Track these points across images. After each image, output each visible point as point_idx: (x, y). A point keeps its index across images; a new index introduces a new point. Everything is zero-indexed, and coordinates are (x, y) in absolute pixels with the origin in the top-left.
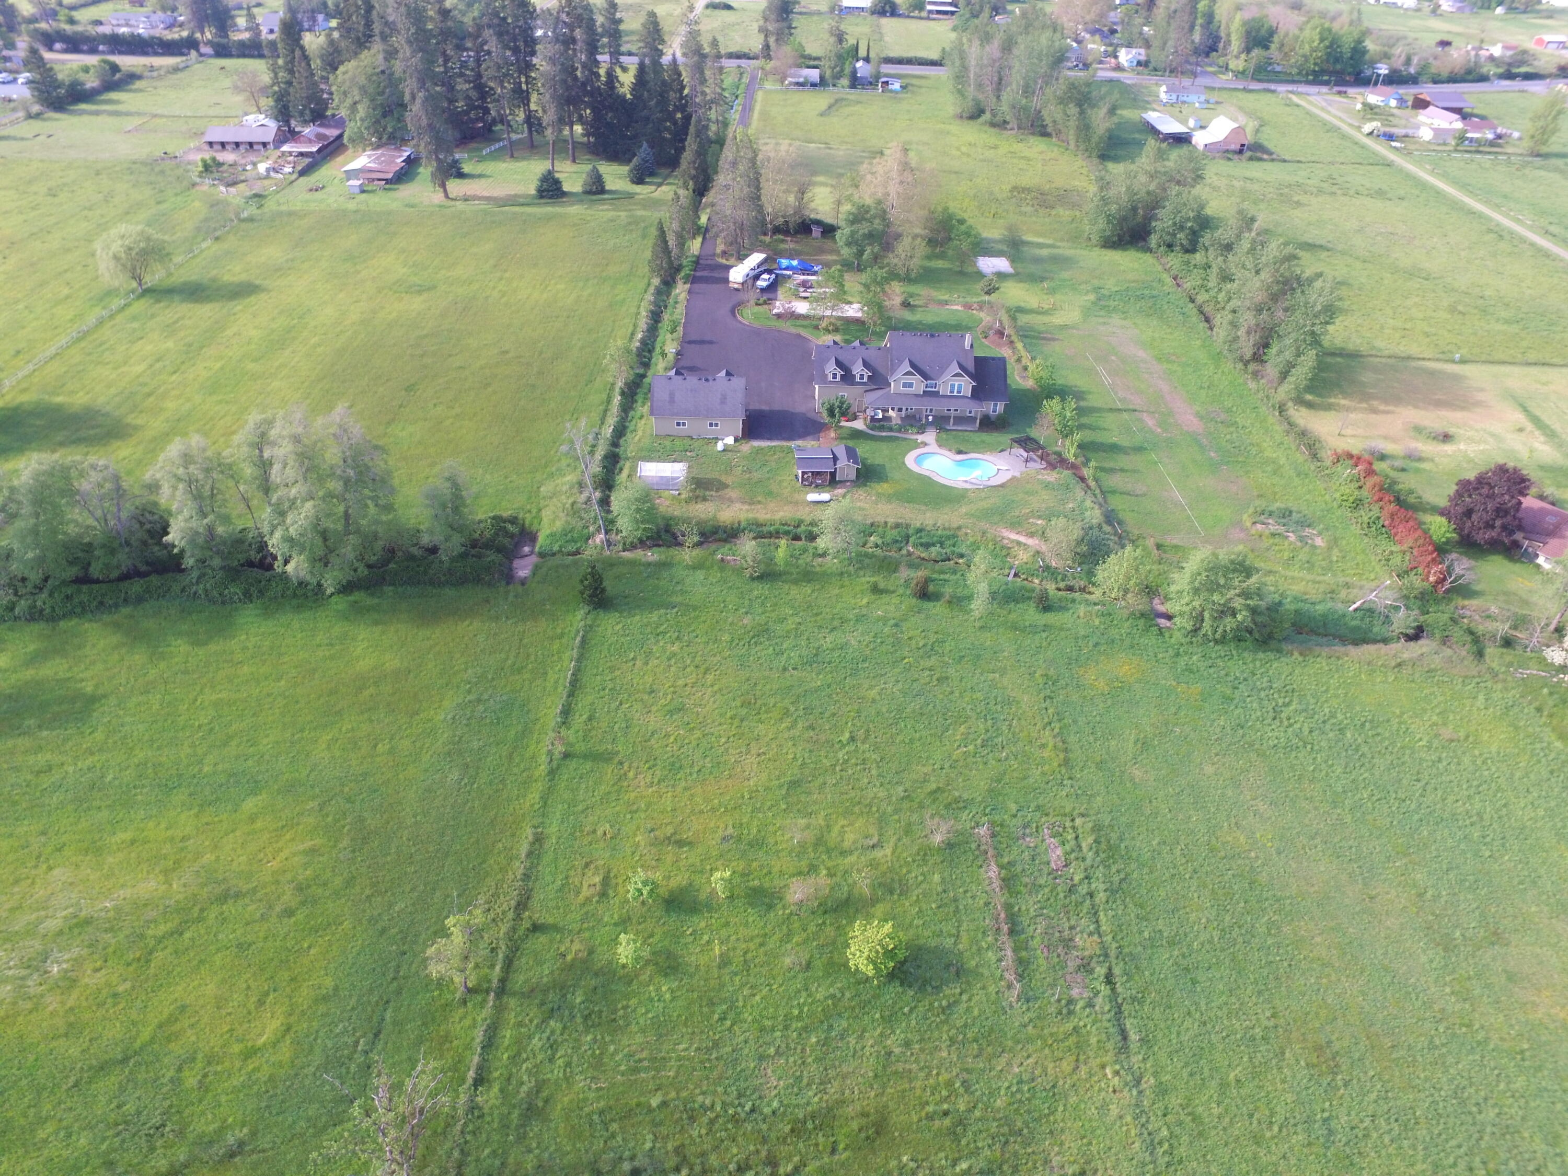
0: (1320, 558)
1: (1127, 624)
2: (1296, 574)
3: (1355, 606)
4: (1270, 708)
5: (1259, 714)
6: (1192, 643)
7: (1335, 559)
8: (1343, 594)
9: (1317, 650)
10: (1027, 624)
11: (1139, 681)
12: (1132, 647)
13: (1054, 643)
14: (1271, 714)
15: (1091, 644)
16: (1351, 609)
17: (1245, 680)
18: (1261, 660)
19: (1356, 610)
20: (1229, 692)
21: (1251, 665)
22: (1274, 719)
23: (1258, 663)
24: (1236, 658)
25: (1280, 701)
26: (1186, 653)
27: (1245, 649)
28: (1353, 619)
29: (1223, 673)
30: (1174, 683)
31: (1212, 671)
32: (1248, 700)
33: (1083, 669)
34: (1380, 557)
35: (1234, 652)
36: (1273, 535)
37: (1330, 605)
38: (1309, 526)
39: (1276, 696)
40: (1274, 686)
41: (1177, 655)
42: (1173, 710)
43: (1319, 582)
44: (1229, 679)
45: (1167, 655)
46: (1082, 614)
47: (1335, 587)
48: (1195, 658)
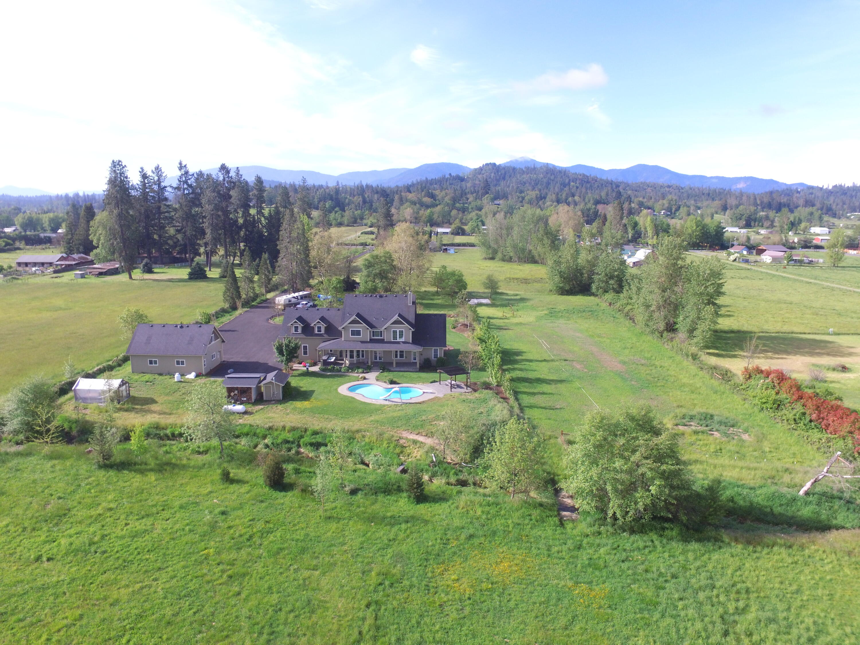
0: (751, 449)
1: (517, 514)
2: (727, 462)
3: (805, 489)
4: (716, 618)
5: (699, 625)
6: (600, 533)
7: (767, 449)
8: (786, 478)
9: (769, 538)
10: (389, 514)
11: (519, 581)
12: (519, 539)
13: (415, 535)
14: (719, 627)
15: (463, 537)
16: (802, 492)
17: (674, 576)
18: (694, 551)
19: (807, 493)
20: (650, 593)
21: (681, 558)
22: (726, 634)
23: (691, 556)
24: (659, 549)
25: (731, 607)
26: (591, 545)
27: (671, 539)
28: (807, 503)
29: (641, 568)
30: (570, 584)
31: (625, 566)
32: (680, 604)
33: (442, 568)
34: (817, 445)
35: (657, 543)
36: (696, 432)
37: (773, 488)
38: (733, 426)
39: (722, 598)
40: (718, 584)
41: (579, 547)
42: (563, 621)
43: (755, 469)
44: (649, 576)
45: (565, 548)
46: (462, 504)
47: (774, 473)
48: (602, 551)
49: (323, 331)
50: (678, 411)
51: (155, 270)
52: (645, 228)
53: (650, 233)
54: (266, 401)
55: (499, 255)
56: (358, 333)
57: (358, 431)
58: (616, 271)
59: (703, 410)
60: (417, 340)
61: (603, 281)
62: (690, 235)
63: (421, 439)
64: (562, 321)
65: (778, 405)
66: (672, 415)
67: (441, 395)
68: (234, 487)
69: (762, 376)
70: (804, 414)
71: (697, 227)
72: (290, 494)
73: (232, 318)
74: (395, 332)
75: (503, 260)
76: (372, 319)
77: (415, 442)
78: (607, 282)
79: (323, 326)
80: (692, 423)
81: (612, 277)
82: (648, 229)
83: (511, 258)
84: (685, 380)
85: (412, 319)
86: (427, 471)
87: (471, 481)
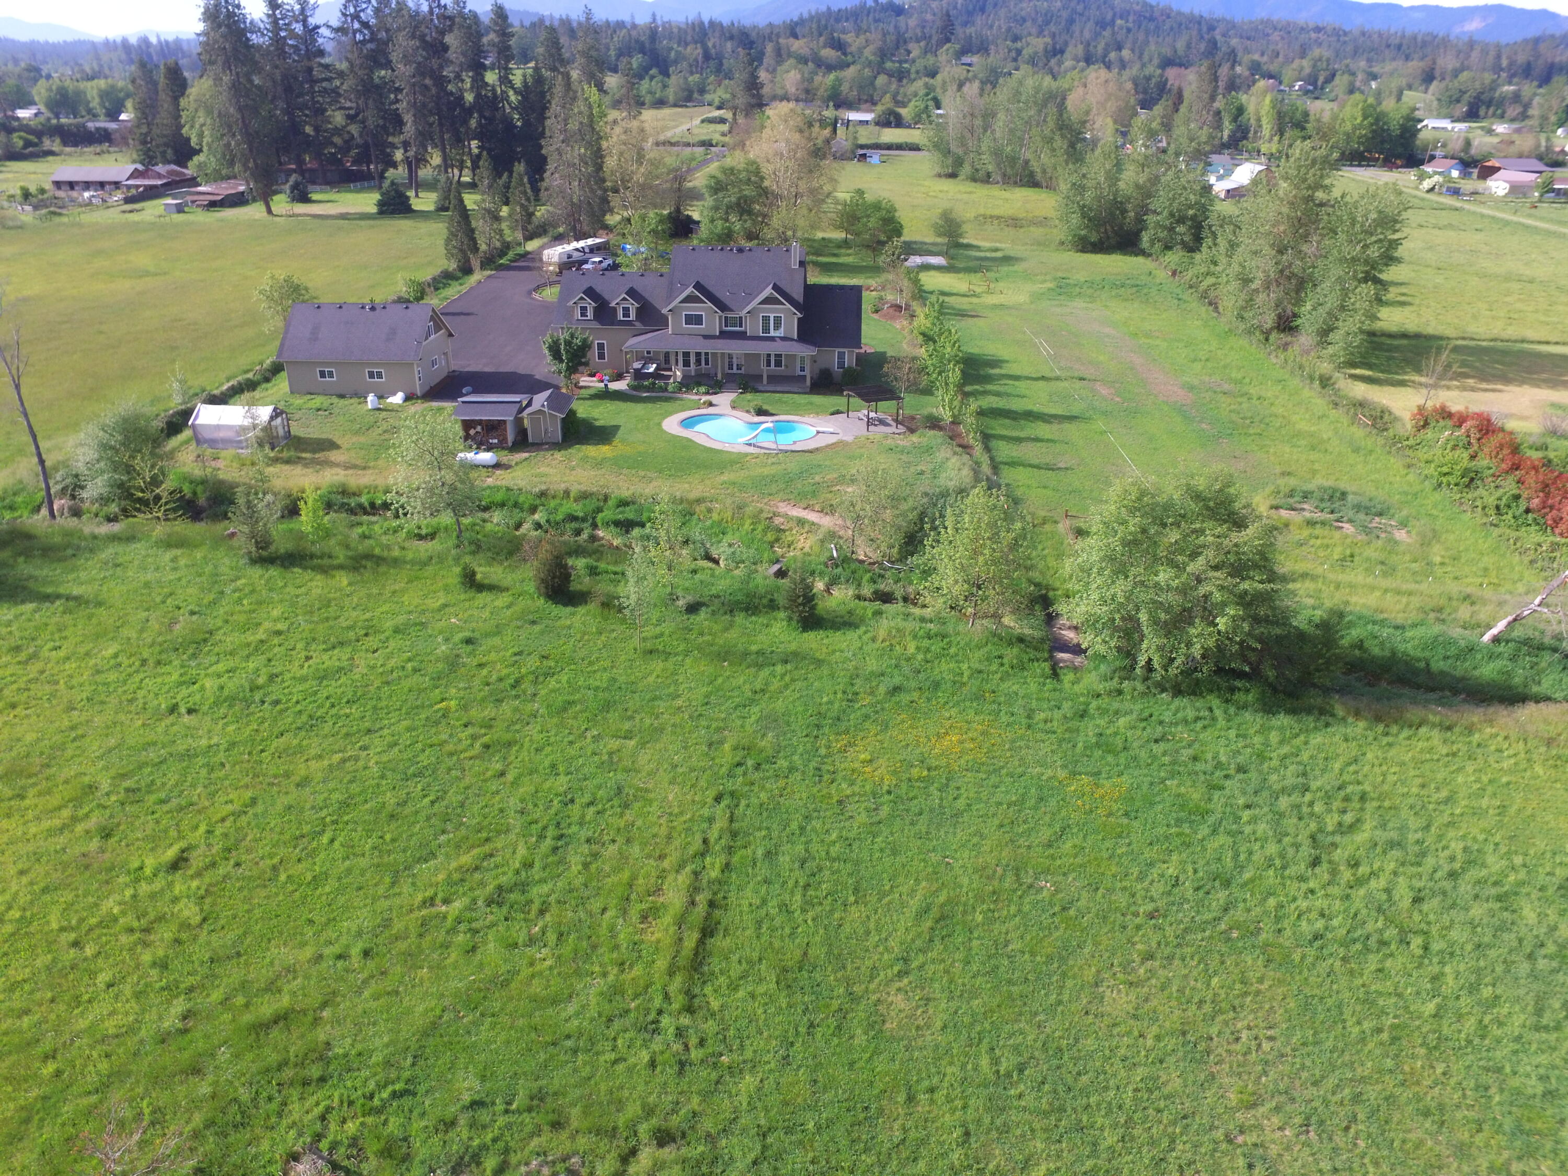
0: (1407, 557)
1: (979, 654)
2: (1360, 579)
3: (1495, 631)
4: (1303, 838)
5: (1272, 849)
6: (1120, 692)
7: (1438, 559)
8: (1464, 612)
9: (1414, 713)
10: (754, 648)
11: (975, 767)
12: (978, 697)
13: (799, 685)
14: (1306, 851)
15: (882, 689)
16: (1487, 638)
17: (1241, 769)
18: (1281, 729)
19: (1496, 640)
20: (1196, 794)
21: (1257, 740)
22: (1315, 862)
23: (1274, 737)
24: (1221, 723)
25: (1331, 822)
26: (1103, 711)
27: (1245, 707)
28: (1491, 657)
29: (1186, 753)
30: (1062, 774)
31: (1158, 749)
32: (1246, 815)
33: (844, 740)
34: (1531, 555)
35: (1218, 713)
36: (1311, 523)
37: (1437, 629)
38: (1380, 514)
39: (1318, 808)
40: (1314, 785)
41: (1083, 715)
42: (1045, 834)
43: (1410, 594)
44: (1199, 766)
45: (1057, 714)
46: (882, 634)
47: (1443, 602)
48: (1122, 722)
49: (632, 316)
50: (1281, 482)
51: (315, 197)
52: (1259, 120)
53: (1267, 128)
54: (533, 444)
55: (967, 169)
56: (698, 320)
57: (699, 501)
58: (1190, 207)
59: (1329, 483)
60: (806, 334)
61: (1164, 227)
62: (1348, 135)
63: (812, 516)
64: (1079, 303)
65: (1471, 479)
66: (1270, 488)
67: (849, 438)
68: (483, 598)
69: (1449, 423)
70: (1517, 497)
71: (1365, 117)
72: (581, 610)
73: (464, 289)
74: (766, 319)
75: (974, 180)
76: (724, 295)
77: (801, 522)
78: (1171, 229)
79: (633, 306)
80: (1305, 506)
81: (1181, 220)
82: (1264, 121)
83: (989, 175)
84: (1303, 426)
85: (798, 295)
86: (821, 574)
87: (899, 594)
